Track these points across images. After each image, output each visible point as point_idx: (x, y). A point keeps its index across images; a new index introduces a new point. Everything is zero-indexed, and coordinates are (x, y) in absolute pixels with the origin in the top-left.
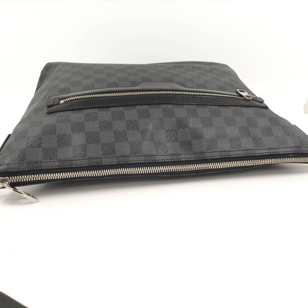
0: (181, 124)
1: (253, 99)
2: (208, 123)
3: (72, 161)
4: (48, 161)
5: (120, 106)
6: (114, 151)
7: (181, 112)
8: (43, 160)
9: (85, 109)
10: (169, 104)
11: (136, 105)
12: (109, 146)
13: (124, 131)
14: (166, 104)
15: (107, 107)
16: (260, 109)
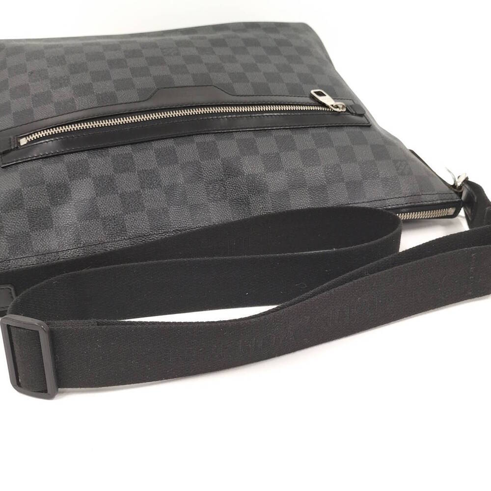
0: (230, 170)
1: (347, 110)
2: (273, 163)
3: (57, 252)
4: (19, 257)
5: (126, 144)
6: (123, 230)
7: (228, 147)
8: (11, 257)
9: (65, 154)
10: (208, 134)
11: (153, 141)
12: (115, 222)
13: (137, 192)
14: (203, 134)
15: (102, 148)
16: (358, 130)
